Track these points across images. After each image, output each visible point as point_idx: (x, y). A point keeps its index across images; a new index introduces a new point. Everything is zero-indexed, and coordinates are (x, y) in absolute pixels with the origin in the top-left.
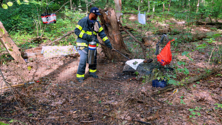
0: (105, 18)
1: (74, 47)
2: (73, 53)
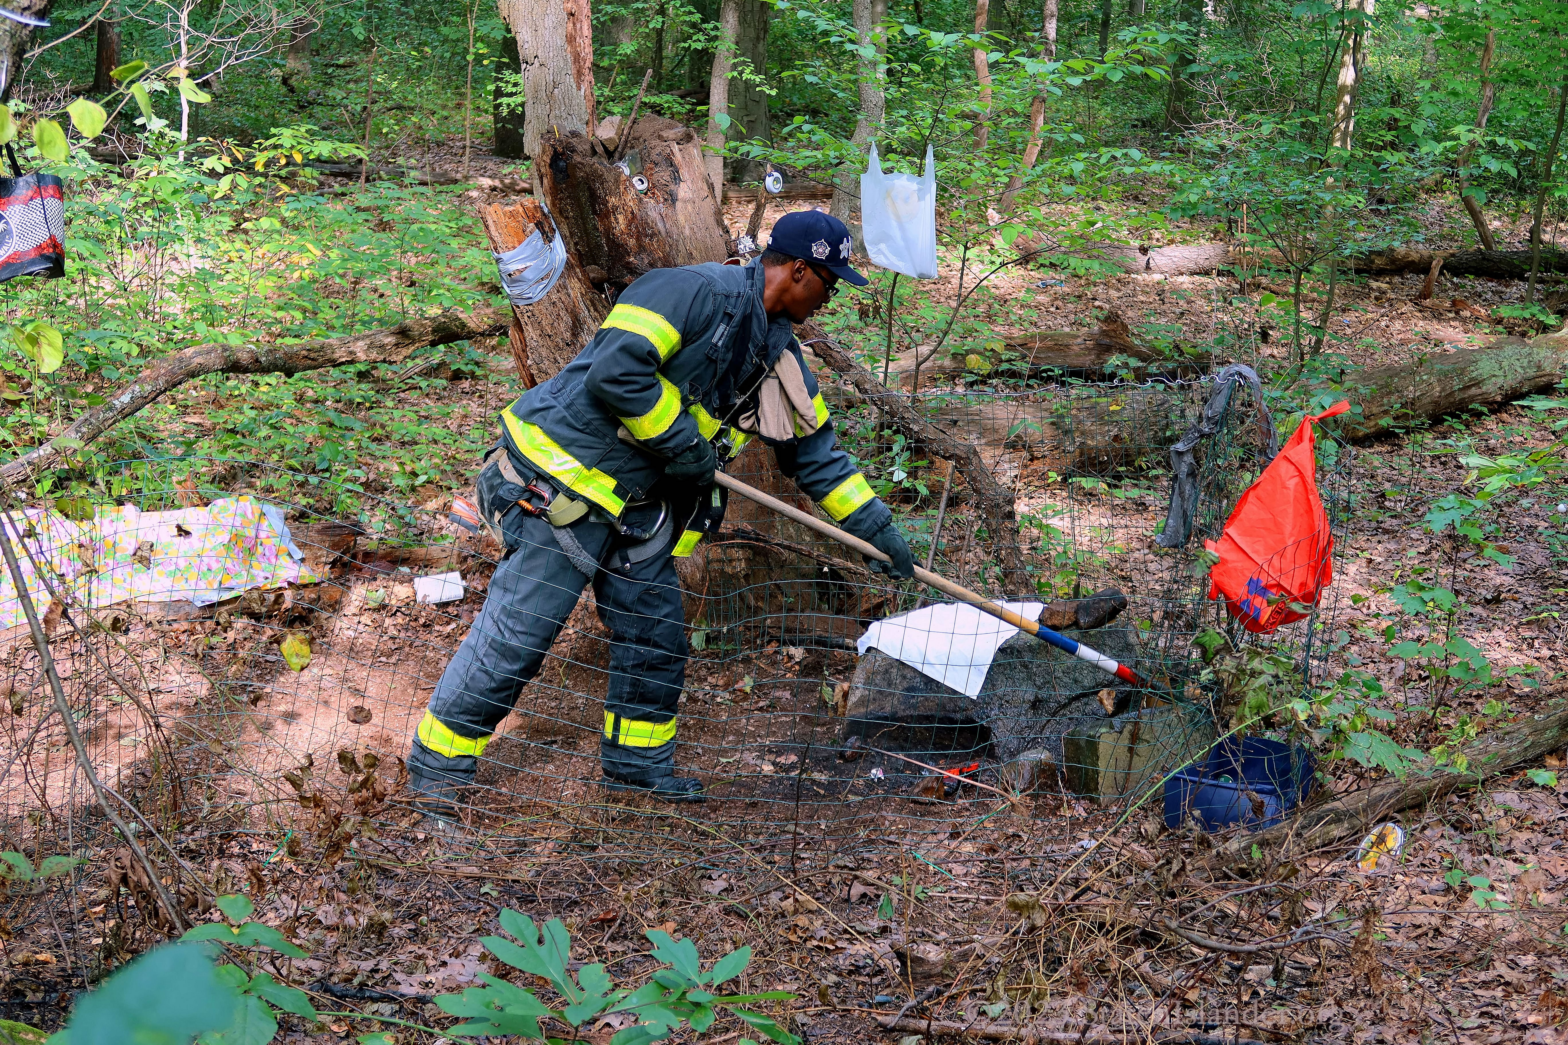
0: (620, 223)
1: (263, 514)
2: (262, 574)
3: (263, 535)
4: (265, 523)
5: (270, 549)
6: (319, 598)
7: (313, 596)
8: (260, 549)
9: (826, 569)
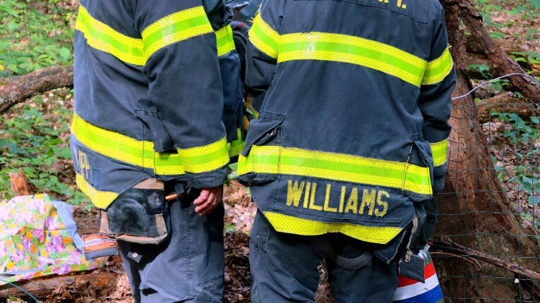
1: (54, 210)
2: (48, 261)
3: (52, 227)
4: (55, 217)
5: (57, 239)
6: (88, 284)
7: (83, 282)
8: (48, 239)
9: (517, 281)
